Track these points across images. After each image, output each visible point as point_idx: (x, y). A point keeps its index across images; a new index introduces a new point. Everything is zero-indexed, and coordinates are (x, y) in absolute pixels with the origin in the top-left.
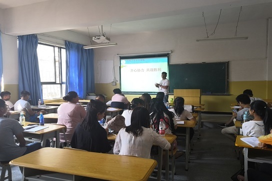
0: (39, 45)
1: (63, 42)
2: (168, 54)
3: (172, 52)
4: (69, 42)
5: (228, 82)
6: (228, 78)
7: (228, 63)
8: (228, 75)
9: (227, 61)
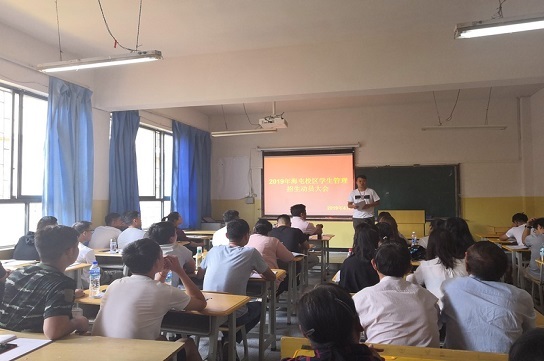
0: (140, 129)
1: (170, 124)
2: (354, 149)
3: (361, 146)
4: (179, 123)
5: (459, 198)
6: (459, 192)
7: (458, 166)
8: (459, 187)
9: (457, 163)
